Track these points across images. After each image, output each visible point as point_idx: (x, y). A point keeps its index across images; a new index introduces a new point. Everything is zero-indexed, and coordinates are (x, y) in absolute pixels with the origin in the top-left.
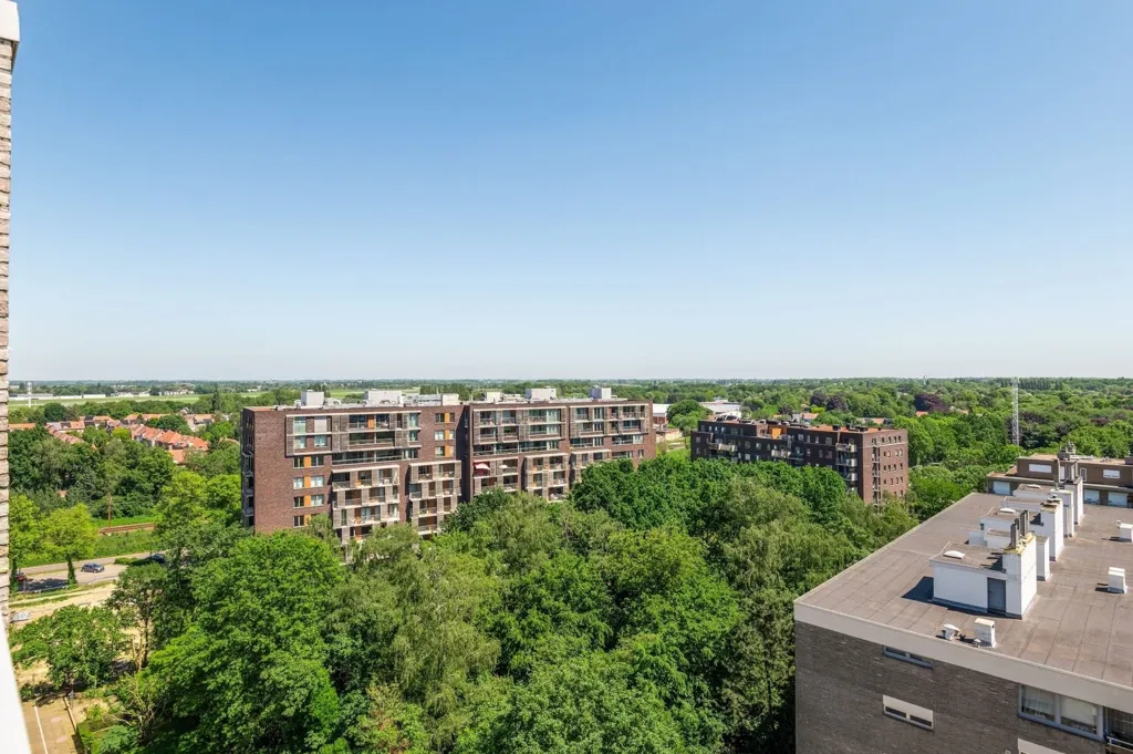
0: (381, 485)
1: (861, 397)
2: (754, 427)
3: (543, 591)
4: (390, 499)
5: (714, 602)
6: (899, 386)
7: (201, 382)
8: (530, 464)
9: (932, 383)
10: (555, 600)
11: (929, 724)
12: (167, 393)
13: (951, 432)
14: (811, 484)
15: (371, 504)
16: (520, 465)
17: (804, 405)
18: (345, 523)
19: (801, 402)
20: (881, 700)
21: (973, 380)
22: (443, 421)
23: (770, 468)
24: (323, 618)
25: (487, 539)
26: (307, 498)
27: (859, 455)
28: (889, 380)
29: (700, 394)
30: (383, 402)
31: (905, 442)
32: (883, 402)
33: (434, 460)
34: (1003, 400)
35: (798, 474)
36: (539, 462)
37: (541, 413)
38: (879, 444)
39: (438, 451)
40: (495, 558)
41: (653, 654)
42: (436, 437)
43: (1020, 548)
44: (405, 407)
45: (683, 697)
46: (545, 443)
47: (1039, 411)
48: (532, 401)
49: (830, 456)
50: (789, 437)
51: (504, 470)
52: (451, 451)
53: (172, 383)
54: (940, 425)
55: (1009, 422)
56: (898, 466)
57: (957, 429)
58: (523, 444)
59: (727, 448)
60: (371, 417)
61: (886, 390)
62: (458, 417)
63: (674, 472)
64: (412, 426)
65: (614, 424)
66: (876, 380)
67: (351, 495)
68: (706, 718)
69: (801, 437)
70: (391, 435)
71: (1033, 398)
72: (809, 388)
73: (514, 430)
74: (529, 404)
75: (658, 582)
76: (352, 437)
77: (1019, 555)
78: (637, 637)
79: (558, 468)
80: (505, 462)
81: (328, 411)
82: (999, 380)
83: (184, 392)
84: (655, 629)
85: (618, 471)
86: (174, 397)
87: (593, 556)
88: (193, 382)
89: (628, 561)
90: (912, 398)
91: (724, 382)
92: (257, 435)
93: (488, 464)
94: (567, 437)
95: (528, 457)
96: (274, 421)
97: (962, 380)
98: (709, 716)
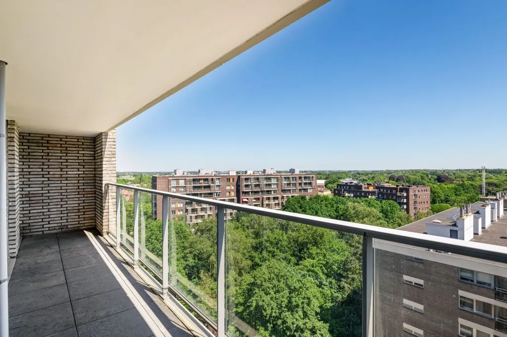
0: (205, 207)
1: (412, 177)
2: (361, 186)
3: (268, 244)
4: (209, 212)
5: (339, 250)
6: (431, 173)
7: (136, 173)
8: (264, 199)
9: (446, 171)
10: (273, 248)
11: (422, 286)
12: (122, 177)
13: (453, 191)
14: (384, 207)
15: (201, 214)
16: (261, 200)
17: (386, 181)
18: (191, 221)
19: (385, 179)
20: (403, 277)
21: (466, 170)
22: (229, 181)
23: (366, 201)
24: (183, 252)
25: (246, 224)
26: (177, 211)
27: (407, 197)
28: (425, 170)
29: (339, 176)
30: (206, 174)
31: (429, 192)
32: (422, 178)
33: (226, 197)
34: (479, 178)
35: (379, 203)
36: (269, 199)
37: (269, 179)
38: (417, 193)
39: (228, 194)
40: (250, 232)
41: (313, 267)
42: (227, 188)
43: (464, 217)
44: (215, 176)
45: (325, 285)
46: (271, 191)
47: (496, 182)
48: (266, 174)
49: (395, 198)
50: (376, 190)
51: (254, 202)
52: (233, 194)
53: (125, 173)
54: (448, 188)
55: (481, 187)
56: (426, 202)
57: (456, 189)
58: (262, 191)
59: (349, 195)
60: (202, 179)
61: (424, 174)
62: (236, 180)
63: (324, 201)
64: (217, 183)
65: (300, 184)
66: (420, 170)
67: (194, 210)
68: (334, 293)
69: (382, 190)
70: (209, 187)
71: (494, 177)
72: (389, 173)
73: (258, 185)
74: (265, 175)
75: (315, 242)
76: (194, 187)
77: (464, 219)
78: (306, 261)
79: (277, 202)
80: (255, 199)
81: (185, 177)
82: (478, 170)
83: (129, 176)
84: (314, 259)
85: (300, 200)
86: (125, 178)
87: (290, 232)
88: (132, 172)
89: (303, 233)
90: (436, 177)
91: (350, 172)
92: (157, 186)
93: (248, 199)
94: (280, 189)
95: (264, 197)
96: (164, 180)
97: (460, 170)
98: (335, 292)
